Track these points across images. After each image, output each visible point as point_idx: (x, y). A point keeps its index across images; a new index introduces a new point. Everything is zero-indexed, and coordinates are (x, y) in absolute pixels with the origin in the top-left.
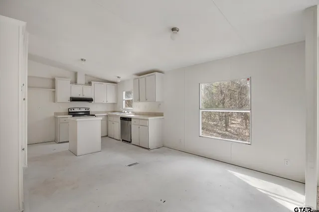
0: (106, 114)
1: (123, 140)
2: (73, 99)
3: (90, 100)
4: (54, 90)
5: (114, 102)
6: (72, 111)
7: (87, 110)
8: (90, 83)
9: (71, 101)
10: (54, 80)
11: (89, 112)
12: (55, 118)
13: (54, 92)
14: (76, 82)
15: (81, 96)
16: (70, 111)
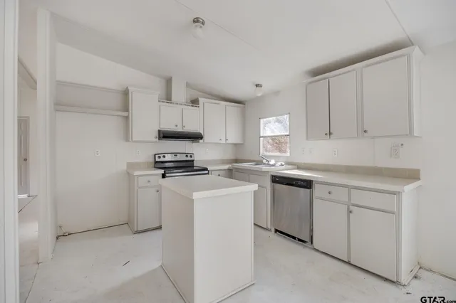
0: (226, 167)
1: (276, 231)
2: (165, 135)
3: (196, 137)
4: (126, 114)
5: (238, 141)
6: (162, 159)
7: (189, 159)
8: (195, 102)
9: (160, 138)
10: (126, 93)
11: (193, 161)
12: (129, 176)
13: (127, 118)
14: (168, 98)
15: (179, 129)
16: (157, 160)
